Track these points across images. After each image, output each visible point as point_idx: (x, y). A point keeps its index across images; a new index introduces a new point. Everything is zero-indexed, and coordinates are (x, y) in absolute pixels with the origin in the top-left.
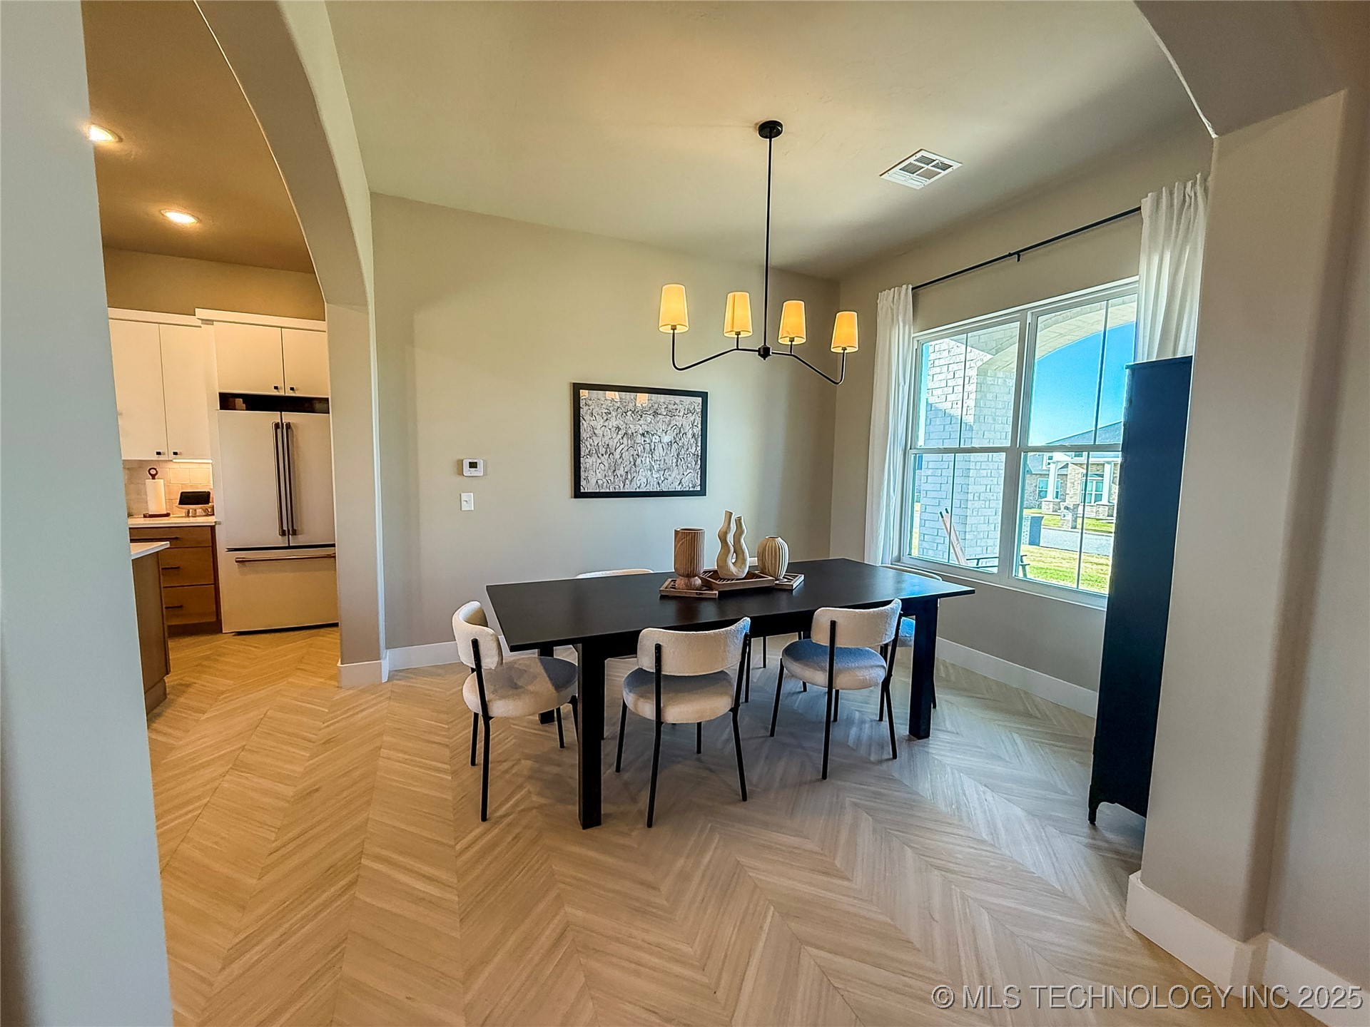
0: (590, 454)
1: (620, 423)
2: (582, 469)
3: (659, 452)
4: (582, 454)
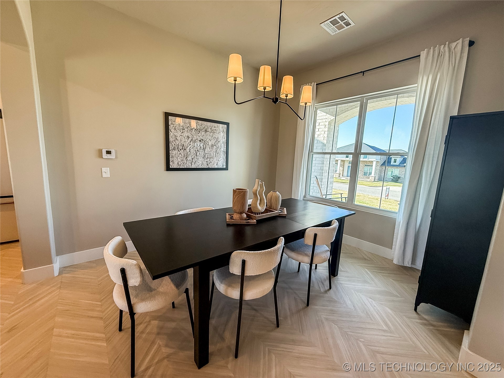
0: (174, 149)
1: (189, 134)
2: (170, 156)
3: (207, 150)
4: (170, 149)
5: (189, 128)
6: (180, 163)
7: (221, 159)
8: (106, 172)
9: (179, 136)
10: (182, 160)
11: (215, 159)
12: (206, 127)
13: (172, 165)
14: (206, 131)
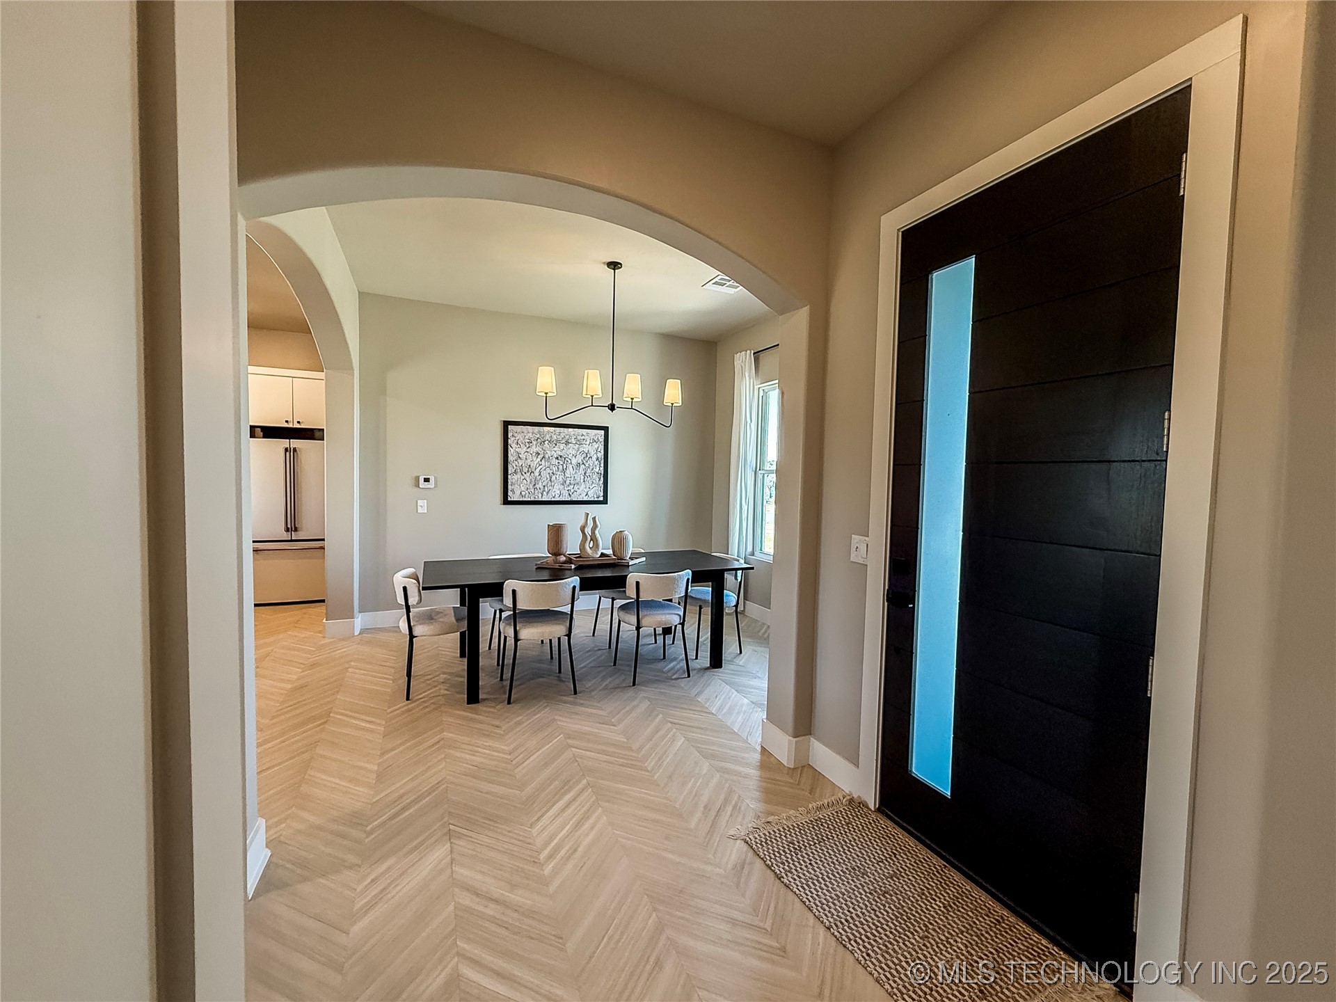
0: (515, 472)
1: (538, 449)
2: (509, 483)
3: (570, 471)
4: (510, 472)
5: (539, 440)
6: (523, 493)
7: (593, 485)
8: (423, 508)
9: (522, 453)
10: (527, 489)
11: (583, 486)
12: (568, 437)
13: (512, 497)
14: (567, 443)
